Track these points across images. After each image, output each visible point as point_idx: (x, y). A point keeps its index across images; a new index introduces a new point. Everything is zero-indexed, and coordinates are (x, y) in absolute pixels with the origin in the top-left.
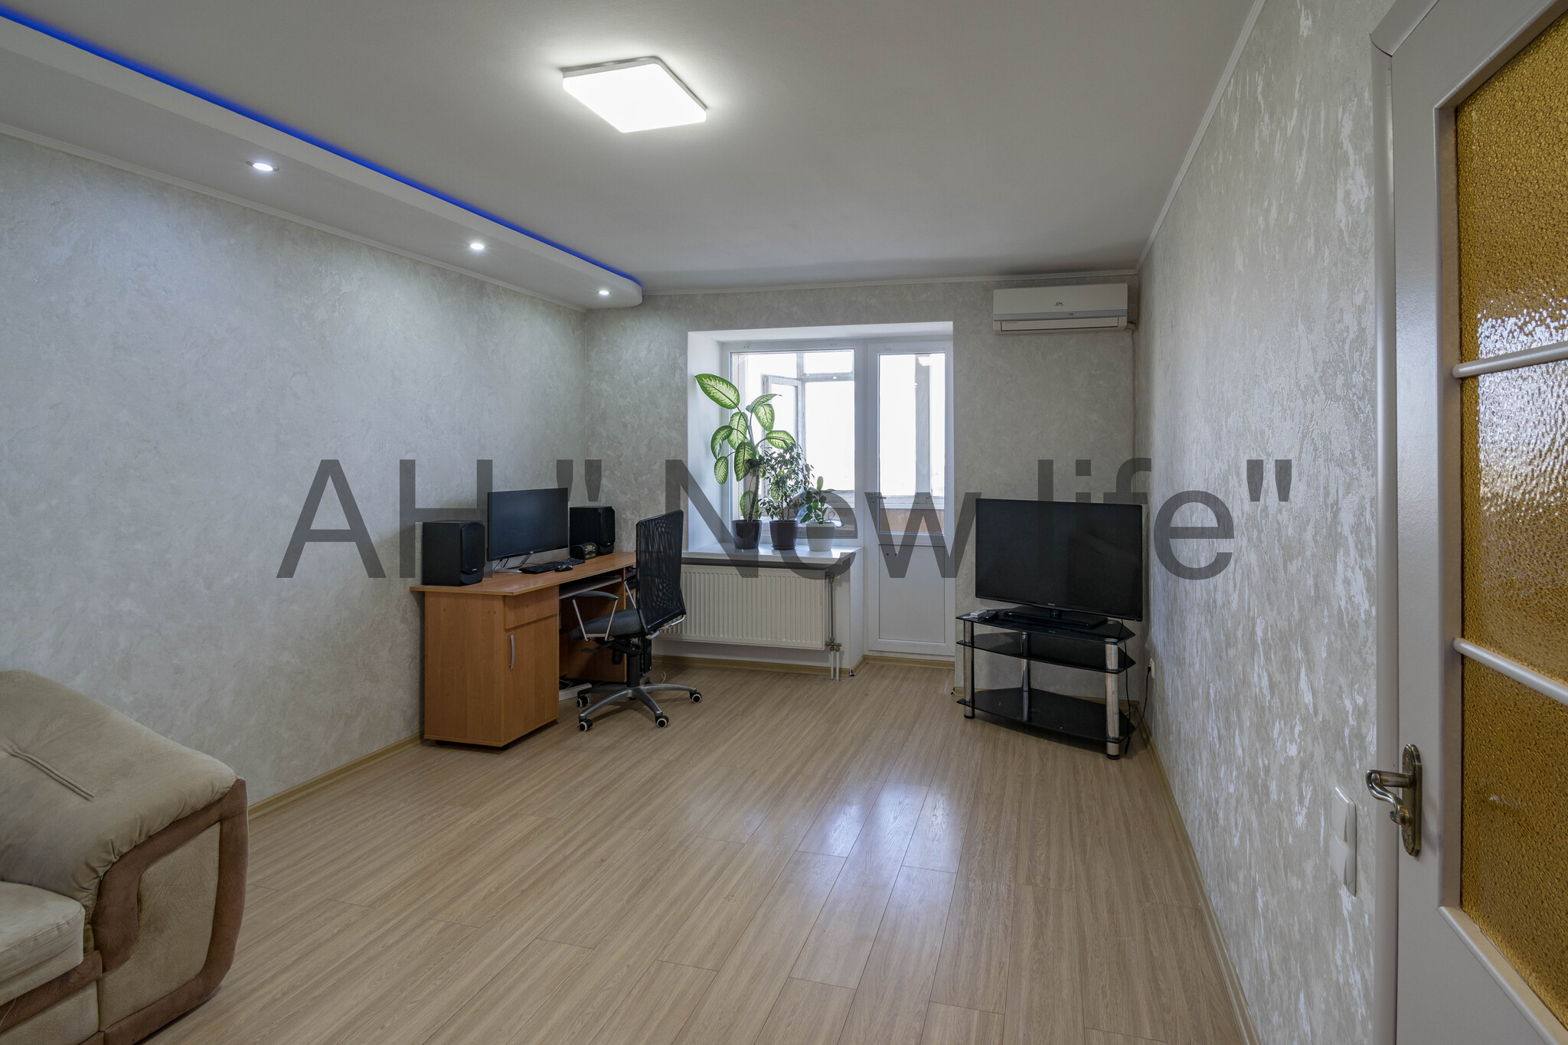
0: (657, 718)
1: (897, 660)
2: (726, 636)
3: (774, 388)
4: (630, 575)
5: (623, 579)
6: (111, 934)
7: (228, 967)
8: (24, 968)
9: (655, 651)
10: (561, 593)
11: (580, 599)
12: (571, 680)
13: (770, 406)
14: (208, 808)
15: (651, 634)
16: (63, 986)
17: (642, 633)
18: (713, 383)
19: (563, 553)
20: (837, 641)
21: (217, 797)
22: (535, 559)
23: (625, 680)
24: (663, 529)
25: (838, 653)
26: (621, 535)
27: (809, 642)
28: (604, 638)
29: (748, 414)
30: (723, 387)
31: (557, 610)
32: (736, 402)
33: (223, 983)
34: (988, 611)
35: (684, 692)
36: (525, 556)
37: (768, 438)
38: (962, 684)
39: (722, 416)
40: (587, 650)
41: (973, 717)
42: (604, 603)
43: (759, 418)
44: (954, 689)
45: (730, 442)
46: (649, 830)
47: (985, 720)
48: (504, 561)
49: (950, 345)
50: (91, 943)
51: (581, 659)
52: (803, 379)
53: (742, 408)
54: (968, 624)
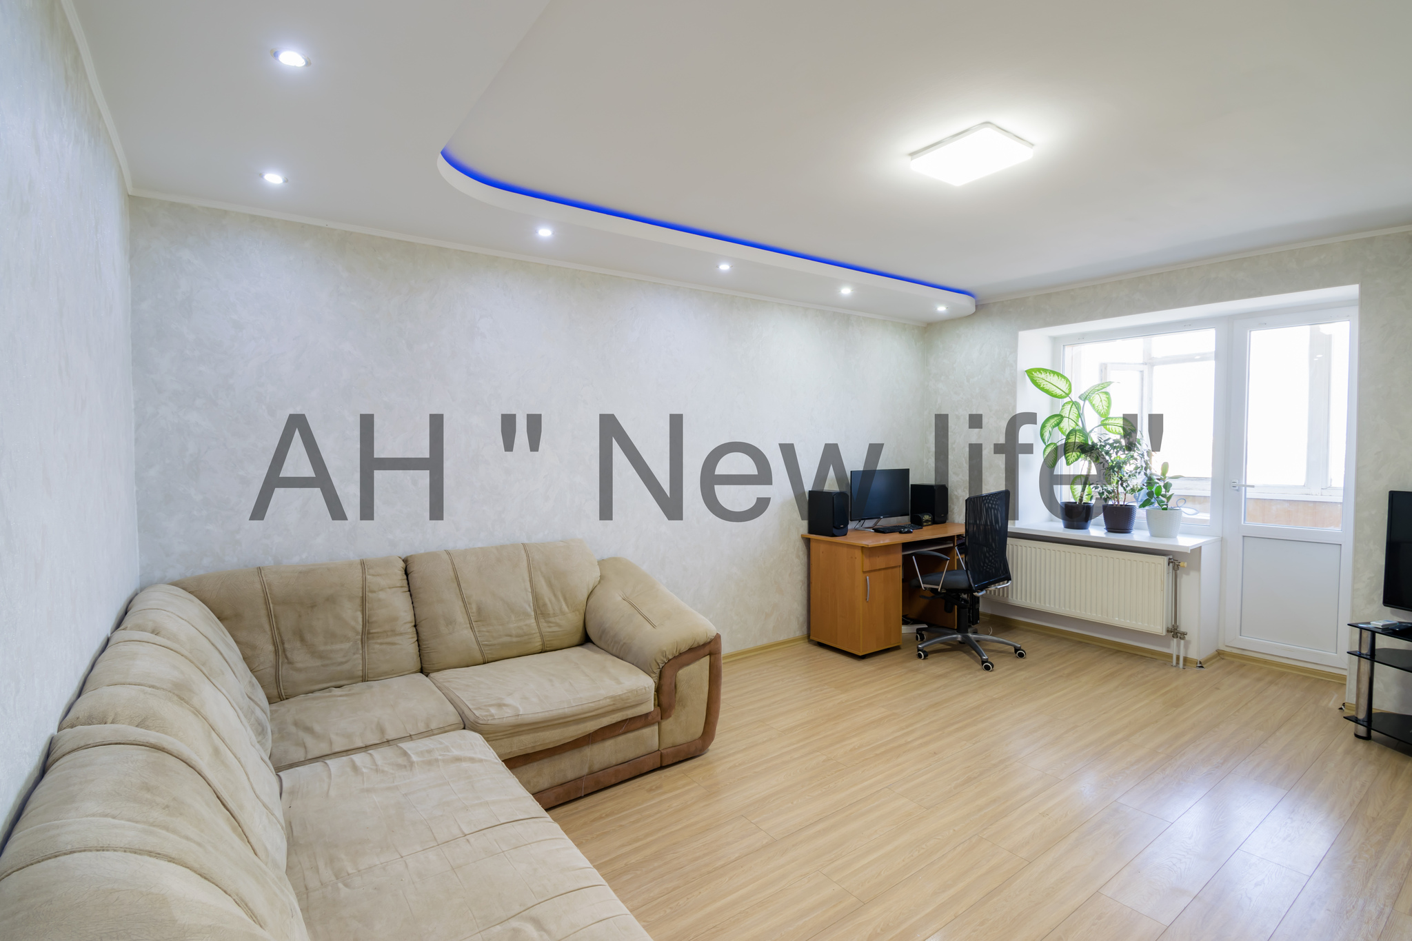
0: (983, 662)
1: (1266, 662)
2: (1052, 606)
3: (1112, 376)
4: (960, 542)
5: (954, 544)
6: (664, 700)
7: (712, 739)
8: (632, 704)
9: (982, 608)
10: (903, 550)
11: (918, 556)
12: (912, 619)
13: (1107, 393)
14: (705, 645)
15: (978, 592)
16: (643, 721)
17: (969, 590)
18: (1043, 375)
19: (905, 520)
20: (1182, 629)
21: (709, 640)
22: (885, 522)
23: (956, 628)
24: (990, 505)
25: (1182, 641)
26: (953, 509)
27: (1146, 625)
28: (938, 589)
29: (1081, 403)
30: (1054, 379)
31: (901, 563)
32: (1067, 392)
33: (710, 748)
34: (1400, 622)
35: (1010, 647)
36: (876, 520)
37: (1103, 424)
38: (1354, 701)
39: (1052, 405)
40: (925, 597)
41: (1368, 738)
42: (940, 562)
43: (1093, 406)
44: (1344, 704)
45: (1060, 429)
46: (974, 744)
47: (1387, 745)
48: (862, 521)
49: (1355, 311)
50: (657, 703)
51: (920, 604)
52: (1150, 363)
53: (1074, 396)
54: (1367, 635)
